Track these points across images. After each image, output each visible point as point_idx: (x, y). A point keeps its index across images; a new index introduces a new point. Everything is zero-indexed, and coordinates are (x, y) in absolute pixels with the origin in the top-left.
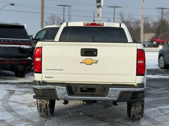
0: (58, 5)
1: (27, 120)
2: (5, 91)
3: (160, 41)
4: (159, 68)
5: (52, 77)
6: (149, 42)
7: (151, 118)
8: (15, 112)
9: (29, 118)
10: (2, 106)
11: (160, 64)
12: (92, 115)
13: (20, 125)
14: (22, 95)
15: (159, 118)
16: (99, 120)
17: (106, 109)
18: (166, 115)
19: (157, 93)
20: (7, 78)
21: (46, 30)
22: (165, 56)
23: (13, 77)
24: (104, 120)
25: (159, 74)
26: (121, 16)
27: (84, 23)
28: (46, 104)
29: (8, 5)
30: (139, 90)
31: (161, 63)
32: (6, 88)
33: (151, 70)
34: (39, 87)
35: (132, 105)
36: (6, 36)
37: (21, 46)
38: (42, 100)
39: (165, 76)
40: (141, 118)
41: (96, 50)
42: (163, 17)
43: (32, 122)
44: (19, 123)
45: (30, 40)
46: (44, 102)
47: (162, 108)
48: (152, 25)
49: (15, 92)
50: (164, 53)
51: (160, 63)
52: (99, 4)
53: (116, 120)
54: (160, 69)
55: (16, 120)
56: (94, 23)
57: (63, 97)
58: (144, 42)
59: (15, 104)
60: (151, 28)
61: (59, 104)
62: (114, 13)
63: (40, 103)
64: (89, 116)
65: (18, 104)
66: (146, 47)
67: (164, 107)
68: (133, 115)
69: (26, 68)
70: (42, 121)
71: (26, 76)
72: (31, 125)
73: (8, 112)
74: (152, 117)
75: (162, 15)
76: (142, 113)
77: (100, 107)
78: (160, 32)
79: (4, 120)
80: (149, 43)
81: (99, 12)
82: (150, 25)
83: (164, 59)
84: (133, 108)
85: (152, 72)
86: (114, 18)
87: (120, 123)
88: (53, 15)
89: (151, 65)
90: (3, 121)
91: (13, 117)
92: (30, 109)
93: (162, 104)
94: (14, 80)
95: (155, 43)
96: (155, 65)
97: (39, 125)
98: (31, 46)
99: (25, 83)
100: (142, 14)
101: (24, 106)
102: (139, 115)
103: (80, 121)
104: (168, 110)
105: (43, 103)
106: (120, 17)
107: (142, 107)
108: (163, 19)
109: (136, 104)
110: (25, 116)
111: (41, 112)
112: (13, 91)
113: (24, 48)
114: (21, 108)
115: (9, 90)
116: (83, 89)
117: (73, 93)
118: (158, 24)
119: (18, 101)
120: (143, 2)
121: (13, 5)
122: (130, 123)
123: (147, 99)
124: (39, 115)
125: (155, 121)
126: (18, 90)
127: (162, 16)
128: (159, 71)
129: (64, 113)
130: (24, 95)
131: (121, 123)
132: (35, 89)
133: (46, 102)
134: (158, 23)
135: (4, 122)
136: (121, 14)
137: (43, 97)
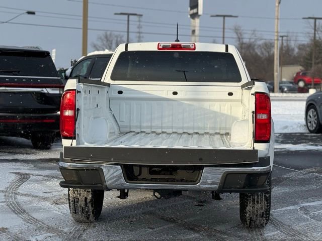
0: (116, 14)
1: (49, 229)
2: (13, 174)
3: (312, 80)
4: (308, 131)
6: (291, 83)
7: (285, 225)
8: (27, 213)
9: (53, 225)
10: (5, 203)
11: (309, 124)
12: (172, 218)
13: (37, 237)
14: (43, 182)
15: (301, 225)
16: (186, 228)
17: (201, 208)
18: (314, 219)
19: (300, 177)
20: (18, 150)
21: (91, 60)
22: (317, 107)
23: (28, 149)
24: (196, 228)
25: (305, 143)
26: (237, 33)
27: (159, 44)
28: (86, 198)
29: (23, 14)
30: (259, 170)
31: (310, 122)
32: (14, 169)
33: (290, 134)
34: (70, 165)
35: (247, 200)
36: (15, 71)
37: (43, 90)
38: (77, 191)
39: (316, 145)
40: (266, 224)
42: (317, 35)
43: (60, 233)
44: (34, 233)
45: (59, 78)
46: (82, 195)
47: (307, 206)
48: (296, 50)
49: (30, 177)
50: (316, 102)
51: (308, 121)
52: (195, 11)
53: (218, 228)
54: (308, 133)
55: (28, 229)
56: (177, 45)
57: (117, 183)
58: (281, 82)
59: (30, 199)
60: (295, 57)
61: (111, 198)
62: (224, 28)
63: (75, 196)
64: (167, 221)
65: (34, 198)
66: (285, 92)
67: (311, 204)
68: (251, 218)
69: (54, 132)
70: (78, 231)
71: (52, 147)
72: (57, 237)
73: (14, 214)
74: (287, 222)
75: (315, 30)
76: (266, 214)
77: (190, 203)
78: (311, 64)
79: (6, 229)
80: (291, 85)
81: (195, 27)
82: (293, 50)
83: (315, 113)
84: (251, 205)
85: (294, 138)
86: (224, 37)
87: (225, 233)
88: (108, 33)
89: (292, 126)
90: (4, 230)
91: (24, 222)
92: (56, 207)
93: (307, 198)
94: (29, 154)
95: (301, 84)
96: (299, 125)
97: (73, 237)
98: (61, 89)
99: (51, 160)
100: (276, 30)
101: (47, 202)
102: (261, 218)
103: (151, 230)
104: (318, 210)
105: (80, 195)
106: (235, 35)
107: (268, 203)
108: (317, 38)
109: (256, 197)
110: (46, 222)
111: (75, 213)
112: (26, 174)
113: (48, 93)
114: (39, 206)
115: (18, 174)
116: (154, 169)
117: (134, 176)
118: (308, 49)
119: (35, 194)
120: (278, 6)
121: (33, 13)
122: (244, 233)
123: (279, 189)
124: (72, 218)
125: (292, 229)
126: (36, 172)
127: (315, 34)
128: (307, 136)
129: (120, 216)
130: (48, 183)
131: (229, 235)
132: (62, 169)
133: (85, 195)
134: (308, 46)
135: (5, 232)
136: (237, 30)
137: (80, 184)
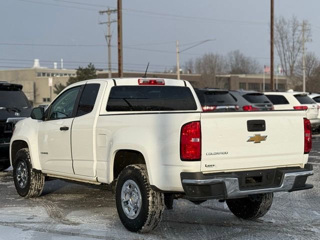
5: (214, 166)
27: (139, 80)
28: (161, 211)
35: (262, 198)
63: (153, 210)
111: (149, 225)
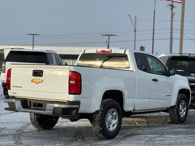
5: (16, 93)
28: (34, 118)
41: (42, 72)
63: (31, 117)
68: (96, 133)
116: (36, 104)
117: (28, 107)
